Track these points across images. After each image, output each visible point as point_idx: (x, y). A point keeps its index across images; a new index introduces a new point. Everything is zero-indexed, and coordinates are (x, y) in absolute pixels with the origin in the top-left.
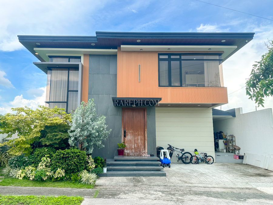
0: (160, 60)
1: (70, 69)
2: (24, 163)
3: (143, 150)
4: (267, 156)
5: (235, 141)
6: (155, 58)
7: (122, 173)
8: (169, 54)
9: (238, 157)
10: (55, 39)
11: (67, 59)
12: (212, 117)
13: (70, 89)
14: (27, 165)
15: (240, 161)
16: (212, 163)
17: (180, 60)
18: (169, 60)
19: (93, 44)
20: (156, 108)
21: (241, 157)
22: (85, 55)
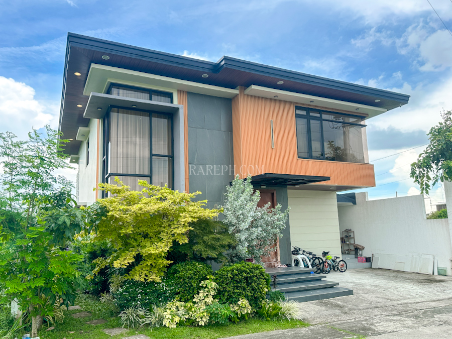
0: (297, 116)
1: (153, 114)
2: (159, 295)
3: (273, 258)
4: (414, 256)
5: (354, 238)
6: (291, 112)
7: (301, 296)
8: (309, 110)
9: (365, 259)
10: (145, 54)
11: (146, 94)
12: (337, 204)
13: (154, 153)
14: (166, 300)
15: (367, 264)
16: (345, 270)
17: (320, 119)
18: (308, 118)
19: (205, 76)
20: (288, 190)
21: (368, 260)
22: (180, 92)
